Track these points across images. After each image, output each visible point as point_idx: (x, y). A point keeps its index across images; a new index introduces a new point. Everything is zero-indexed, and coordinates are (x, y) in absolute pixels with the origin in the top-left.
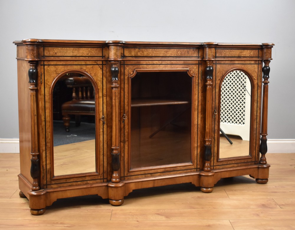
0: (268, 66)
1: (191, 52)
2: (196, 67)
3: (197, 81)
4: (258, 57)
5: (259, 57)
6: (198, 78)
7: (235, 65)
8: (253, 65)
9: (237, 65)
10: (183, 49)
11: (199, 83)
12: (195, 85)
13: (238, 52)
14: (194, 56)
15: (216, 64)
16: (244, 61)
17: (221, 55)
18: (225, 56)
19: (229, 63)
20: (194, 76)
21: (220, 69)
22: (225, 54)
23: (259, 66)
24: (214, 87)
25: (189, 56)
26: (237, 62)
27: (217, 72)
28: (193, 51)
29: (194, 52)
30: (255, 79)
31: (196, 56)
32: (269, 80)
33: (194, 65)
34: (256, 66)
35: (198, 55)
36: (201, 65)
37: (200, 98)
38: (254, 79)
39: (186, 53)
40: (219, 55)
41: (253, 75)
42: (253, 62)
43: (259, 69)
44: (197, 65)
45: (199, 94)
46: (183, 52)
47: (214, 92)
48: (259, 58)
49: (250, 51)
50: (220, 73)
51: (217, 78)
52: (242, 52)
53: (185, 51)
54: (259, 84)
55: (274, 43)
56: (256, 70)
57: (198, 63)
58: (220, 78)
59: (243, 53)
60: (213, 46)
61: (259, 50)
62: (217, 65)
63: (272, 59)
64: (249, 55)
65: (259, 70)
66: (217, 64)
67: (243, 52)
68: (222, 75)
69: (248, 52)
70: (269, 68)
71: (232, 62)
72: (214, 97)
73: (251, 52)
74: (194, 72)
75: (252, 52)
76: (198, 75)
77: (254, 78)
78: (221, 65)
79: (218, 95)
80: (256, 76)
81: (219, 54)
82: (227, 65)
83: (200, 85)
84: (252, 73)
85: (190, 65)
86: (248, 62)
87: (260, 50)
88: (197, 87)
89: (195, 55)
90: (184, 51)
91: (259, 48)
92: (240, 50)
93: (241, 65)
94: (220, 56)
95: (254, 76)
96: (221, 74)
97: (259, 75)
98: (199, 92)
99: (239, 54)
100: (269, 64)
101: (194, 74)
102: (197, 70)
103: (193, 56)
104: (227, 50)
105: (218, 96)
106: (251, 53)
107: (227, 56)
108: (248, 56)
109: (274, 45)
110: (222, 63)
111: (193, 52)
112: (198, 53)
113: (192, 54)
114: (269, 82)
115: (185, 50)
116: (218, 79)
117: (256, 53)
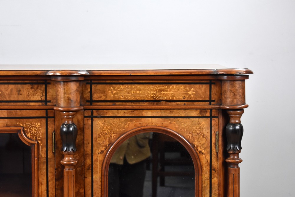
0: (239, 123)
1: (25, 92)
2: (39, 124)
3: (43, 155)
4: (210, 101)
5: (214, 101)
6: (45, 149)
7: (143, 119)
8: (197, 119)
9: (150, 119)
10: (6, 86)
11: (49, 160)
12: (38, 164)
13: (151, 90)
14: (34, 99)
15: (92, 117)
16: (168, 111)
17: (107, 97)
18: (117, 98)
19: (126, 115)
20: (34, 144)
21: (103, 128)
22: (115, 94)
23: (213, 122)
24: (89, 169)
25: (20, 99)
26: (149, 113)
27: (94, 136)
28: (32, 88)
29: (33, 90)
30: (203, 151)
31: (40, 99)
32: (240, 155)
33: (34, 120)
34: (204, 123)
35: (43, 98)
36: (52, 119)
37: (52, 192)
38: (200, 152)
39: (15, 92)
40: (101, 97)
41: (196, 143)
42: (194, 113)
43: (213, 128)
44: (44, 121)
45: (50, 183)
46: (7, 91)
47: (88, 180)
48: (212, 103)
49: (185, 88)
50: (104, 136)
51: (95, 148)
52: (163, 91)
53: (12, 89)
54: (213, 163)
55: (250, 69)
56: (206, 132)
57: (45, 115)
58: (103, 149)
59: (166, 93)
60: (74, 79)
61: (213, 86)
62: (94, 119)
63: (247, 107)
64: (185, 97)
65: (213, 132)
66: (96, 117)
67: (167, 91)
68: (110, 141)
69: (180, 90)
70: (242, 129)
71: (136, 113)
72: (90, 191)
73: (190, 90)
74: (34, 135)
75: (192, 89)
76: (45, 141)
77: (200, 149)
78: (106, 119)
79: (100, 187)
80: (207, 145)
81: (98, 95)
82: (123, 119)
83: (51, 163)
84: (194, 139)
85: (25, 120)
86: (182, 113)
87: (214, 84)
88: (45, 167)
89: (37, 97)
90: (9, 90)
91: (210, 80)
92: (157, 86)
93: (160, 119)
94: (103, 98)
95: (198, 146)
96: (107, 140)
97: (215, 144)
98: (49, 178)
99: (154, 94)
100: (240, 117)
101: (36, 140)
102: (43, 130)
103: (32, 99)
104: (122, 86)
105: (100, 190)
106: (190, 93)
107: (122, 99)
108: (181, 98)
109: (251, 72)
110: (107, 115)
111: (31, 91)
112: (44, 94)
113: (28, 96)
114: (241, 161)
115: (12, 86)
116: (99, 151)
117: (203, 90)
